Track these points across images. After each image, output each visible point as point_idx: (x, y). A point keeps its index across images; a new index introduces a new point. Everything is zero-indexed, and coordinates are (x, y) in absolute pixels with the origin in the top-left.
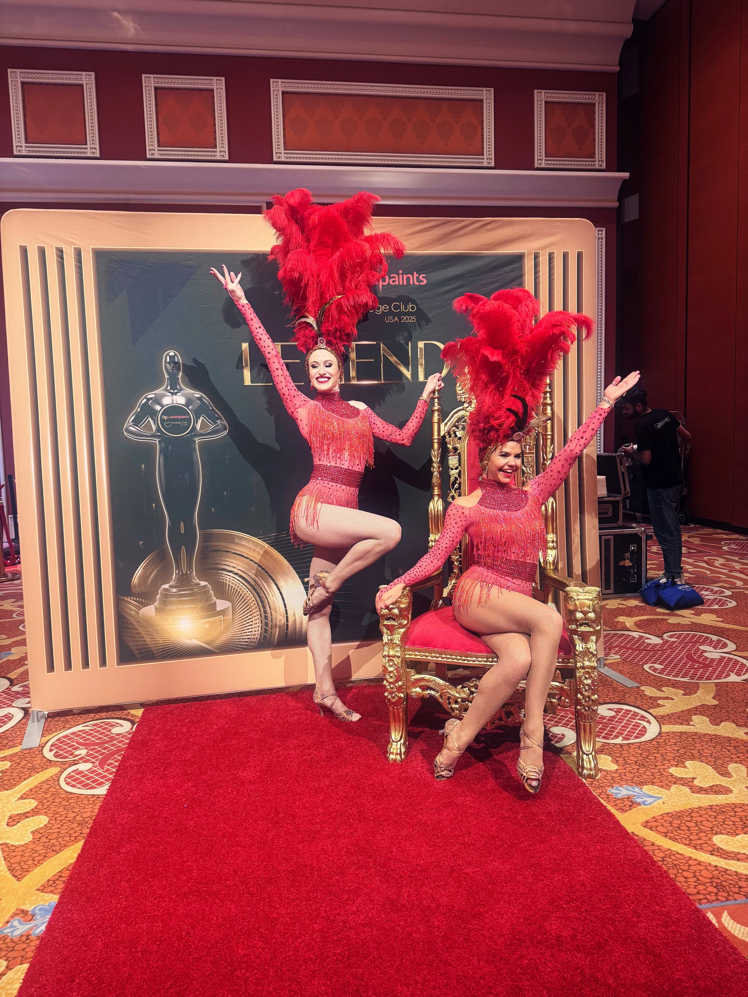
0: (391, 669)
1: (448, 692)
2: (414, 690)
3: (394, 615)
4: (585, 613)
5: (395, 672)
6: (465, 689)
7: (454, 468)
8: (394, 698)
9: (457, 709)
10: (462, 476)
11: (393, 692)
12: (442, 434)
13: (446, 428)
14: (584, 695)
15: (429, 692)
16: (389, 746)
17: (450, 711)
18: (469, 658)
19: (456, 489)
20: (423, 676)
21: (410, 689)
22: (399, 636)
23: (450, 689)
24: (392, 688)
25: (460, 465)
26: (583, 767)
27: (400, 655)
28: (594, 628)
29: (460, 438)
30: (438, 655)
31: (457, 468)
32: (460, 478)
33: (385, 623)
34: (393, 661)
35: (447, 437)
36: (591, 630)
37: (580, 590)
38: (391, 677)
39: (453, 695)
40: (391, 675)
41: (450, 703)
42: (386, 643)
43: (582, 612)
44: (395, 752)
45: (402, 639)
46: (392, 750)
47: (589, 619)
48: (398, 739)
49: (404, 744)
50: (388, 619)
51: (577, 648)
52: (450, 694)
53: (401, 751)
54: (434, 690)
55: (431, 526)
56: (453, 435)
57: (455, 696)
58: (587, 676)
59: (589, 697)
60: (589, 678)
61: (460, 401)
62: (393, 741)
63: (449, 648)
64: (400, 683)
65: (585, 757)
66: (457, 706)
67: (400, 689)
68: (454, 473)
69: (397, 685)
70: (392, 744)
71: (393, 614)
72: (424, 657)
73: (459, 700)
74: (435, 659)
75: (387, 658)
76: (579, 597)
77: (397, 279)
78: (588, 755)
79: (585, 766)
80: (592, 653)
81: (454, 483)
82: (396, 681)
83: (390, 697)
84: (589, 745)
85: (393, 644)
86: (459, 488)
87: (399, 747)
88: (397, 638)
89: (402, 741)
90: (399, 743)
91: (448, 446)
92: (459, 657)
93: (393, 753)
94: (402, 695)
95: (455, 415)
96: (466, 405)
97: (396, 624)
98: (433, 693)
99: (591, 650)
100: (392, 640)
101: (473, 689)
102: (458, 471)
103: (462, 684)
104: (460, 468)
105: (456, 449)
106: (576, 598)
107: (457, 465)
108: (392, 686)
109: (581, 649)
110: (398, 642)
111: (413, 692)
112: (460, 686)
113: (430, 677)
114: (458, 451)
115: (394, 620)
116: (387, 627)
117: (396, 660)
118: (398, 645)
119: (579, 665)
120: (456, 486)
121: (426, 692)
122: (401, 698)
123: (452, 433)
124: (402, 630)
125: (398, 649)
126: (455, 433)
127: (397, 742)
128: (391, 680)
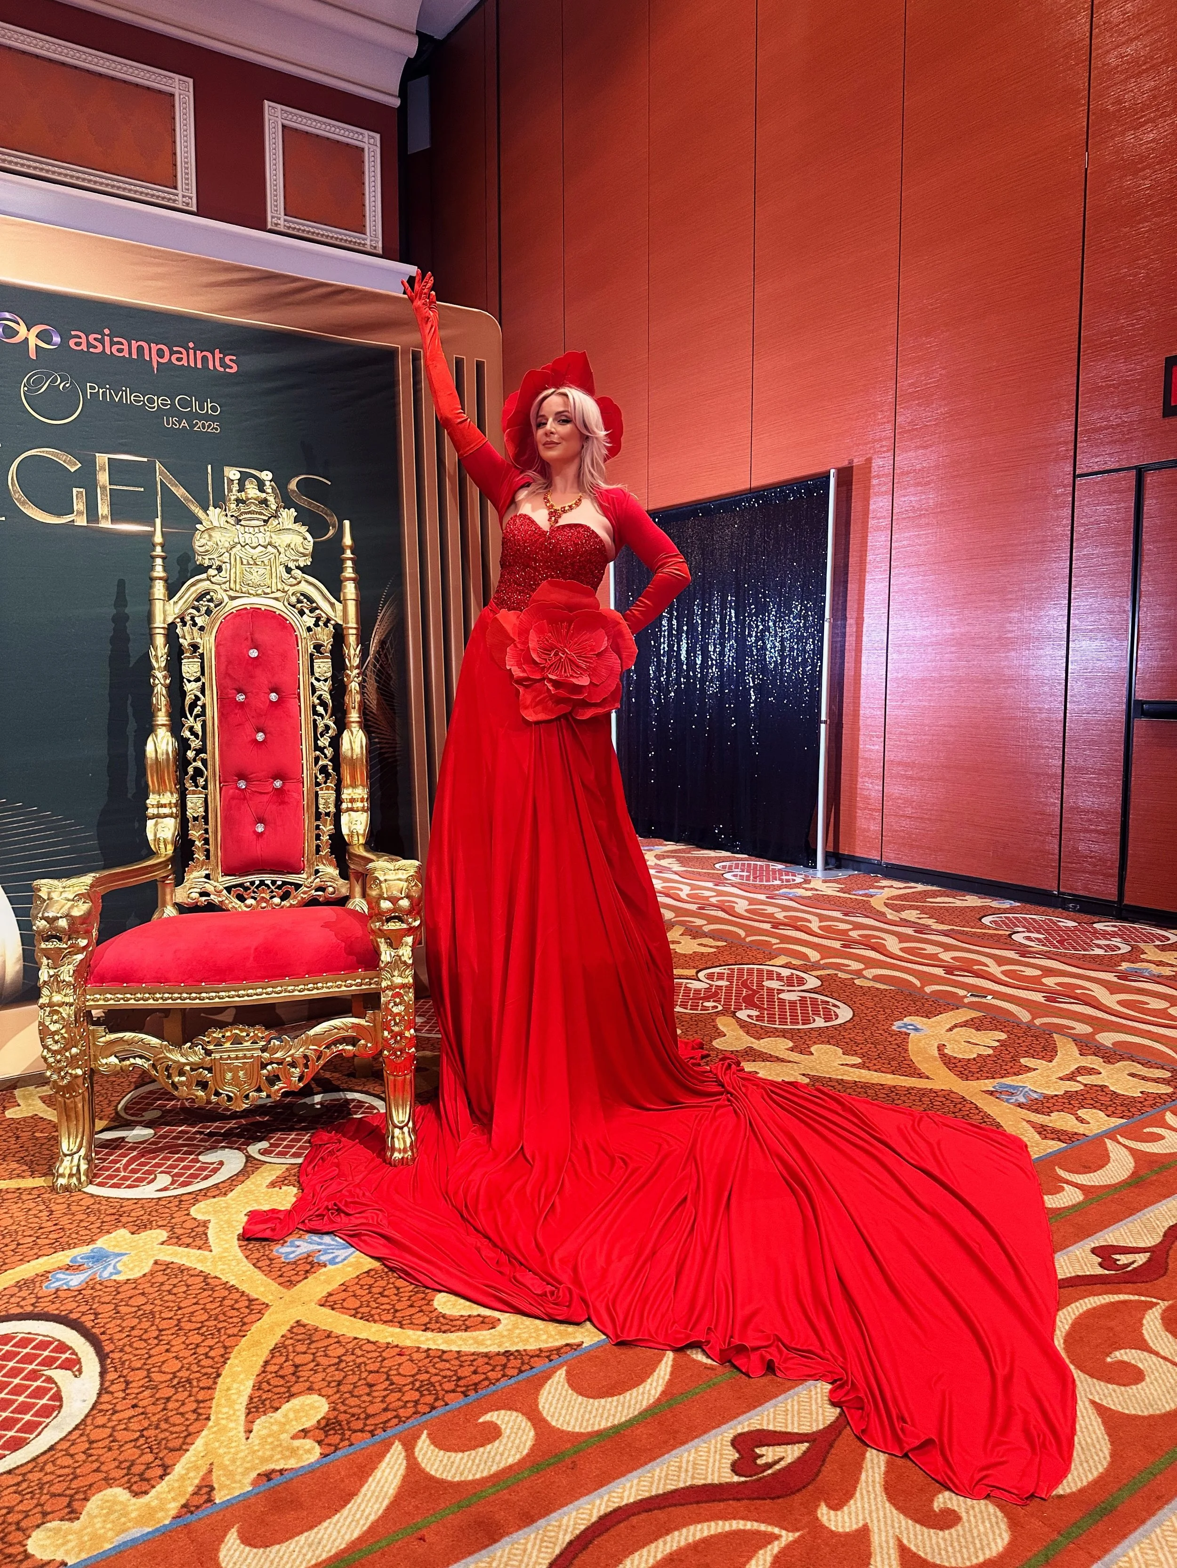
0: (53, 1028)
1: (166, 1057)
2: (104, 1061)
3: (58, 931)
4: (394, 900)
5: (63, 1031)
6: (196, 1049)
7: (192, 679)
8: (63, 1078)
9: (182, 1083)
10: (207, 692)
11: (61, 1069)
12: (170, 620)
13: (177, 611)
14: (392, 1031)
15: (132, 1061)
16: (58, 1164)
17: (170, 1089)
18: (204, 995)
19: (197, 716)
20: (120, 1035)
21: (96, 1059)
22: (71, 968)
23: (170, 1051)
24: (59, 1061)
25: (203, 673)
26: (393, 1149)
27: (72, 1000)
28: (408, 924)
29: (202, 629)
30: (147, 995)
31: (197, 680)
32: (204, 696)
33: (43, 946)
34: (58, 1012)
35: (179, 625)
36: (405, 926)
37: (390, 866)
38: (56, 1042)
39: (175, 1062)
40: (56, 1037)
41: (169, 1076)
42: (45, 982)
43: (388, 899)
44: (67, 1172)
45: (77, 972)
46: (61, 1171)
47: (400, 909)
48: (75, 1150)
49: (86, 1158)
50: (48, 939)
51: (383, 958)
52: (171, 1060)
53: (78, 1170)
54: (141, 1057)
55: (152, 780)
56: (190, 622)
57: (178, 1062)
58: (398, 1000)
59: (401, 1034)
60: (400, 1004)
61: (201, 565)
62: (66, 1155)
63: (166, 980)
64: (74, 1051)
65: (397, 1132)
66: (183, 1079)
67: (73, 1061)
68: (191, 688)
69: (67, 1054)
70: (62, 1161)
71: (56, 929)
72: (122, 1002)
73: (188, 1068)
74: (142, 1002)
75: (48, 1009)
76: (387, 877)
77: (184, 356)
78: (401, 1128)
79: (397, 1145)
80: (405, 963)
81: (193, 705)
82: (66, 1049)
83: (55, 1077)
84: (404, 1113)
85: (58, 982)
86: (203, 713)
87: (75, 1162)
88: (67, 973)
89: (83, 1152)
90: (76, 1157)
91: (181, 640)
92: (185, 995)
93: (62, 1175)
94: (79, 1072)
95: (193, 589)
96: (212, 572)
97: (65, 946)
98: (139, 1061)
99: (403, 959)
100: (56, 976)
101: (211, 1047)
102: (200, 684)
103: (190, 1041)
104: (203, 680)
105: (195, 647)
106: (382, 879)
107: (199, 674)
108: (59, 1057)
109: (389, 960)
110: (68, 979)
111: (103, 1065)
112: (189, 1044)
113: (134, 1034)
114: (200, 651)
115: (60, 939)
116: (47, 954)
117: (65, 1012)
118: (68, 984)
119: (384, 984)
120: (197, 710)
121: (127, 1063)
122: (77, 1076)
123: (188, 618)
124: (80, 957)
125: (70, 991)
126: (193, 619)
127: (71, 1155)
128: (55, 1047)
